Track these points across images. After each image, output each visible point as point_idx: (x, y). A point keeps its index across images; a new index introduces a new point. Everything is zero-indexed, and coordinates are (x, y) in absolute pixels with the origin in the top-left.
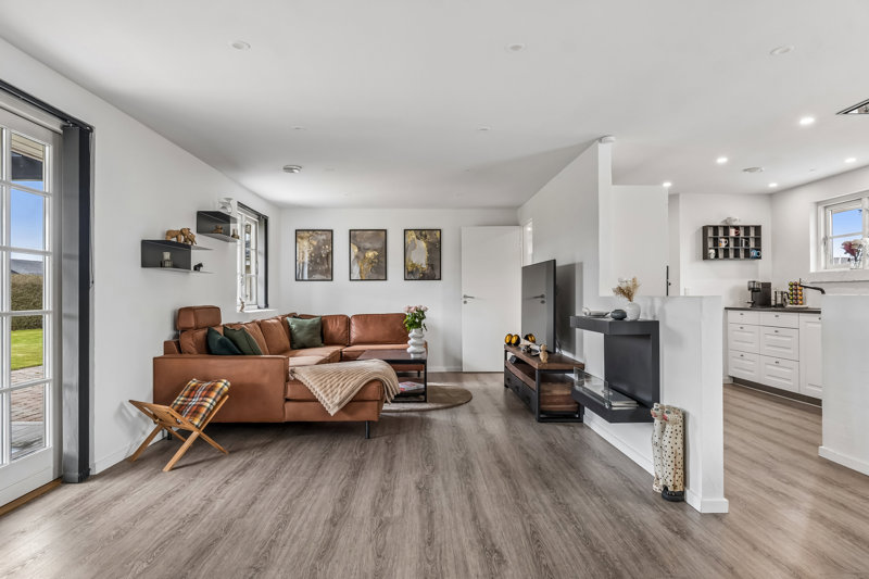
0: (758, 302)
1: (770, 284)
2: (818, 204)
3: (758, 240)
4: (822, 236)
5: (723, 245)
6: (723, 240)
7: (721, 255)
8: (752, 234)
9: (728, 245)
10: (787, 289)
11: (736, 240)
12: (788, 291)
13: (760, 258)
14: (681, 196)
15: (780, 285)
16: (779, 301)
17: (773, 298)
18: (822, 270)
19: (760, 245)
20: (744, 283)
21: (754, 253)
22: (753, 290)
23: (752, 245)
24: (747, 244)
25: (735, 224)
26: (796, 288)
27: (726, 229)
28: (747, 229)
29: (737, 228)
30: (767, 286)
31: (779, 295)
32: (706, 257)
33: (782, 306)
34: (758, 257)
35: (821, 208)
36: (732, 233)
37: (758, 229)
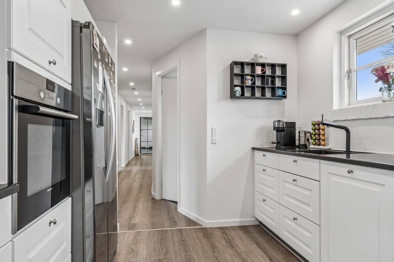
0: (282, 142)
1: (294, 123)
2: (341, 33)
3: (284, 78)
4: (346, 69)
5: (249, 83)
6: (249, 77)
7: (247, 93)
8: (278, 72)
9: (254, 83)
10: (309, 129)
11: (263, 77)
12: (312, 131)
13: (285, 97)
14: (207, 30)
15: (304, 126)
16: (302, 142)
17: (297, 138)
18: (345, 105)
19: (286, 85)
20: (270, 124)
21: (279, 92)
22: (278, 130)
23: (278, 83)
24: (273, 82)
25: (261, 61)
26: (319, 126)
27: (253, 65)
28: (273, 66)
29: (263, 65)
30: (292, 125)
31: (302, 135)
32: (233, 96)
33: (305, 146)
34: (284, 96)
35: (345, 38)
36: (258, 70)
37: (283, 67)
